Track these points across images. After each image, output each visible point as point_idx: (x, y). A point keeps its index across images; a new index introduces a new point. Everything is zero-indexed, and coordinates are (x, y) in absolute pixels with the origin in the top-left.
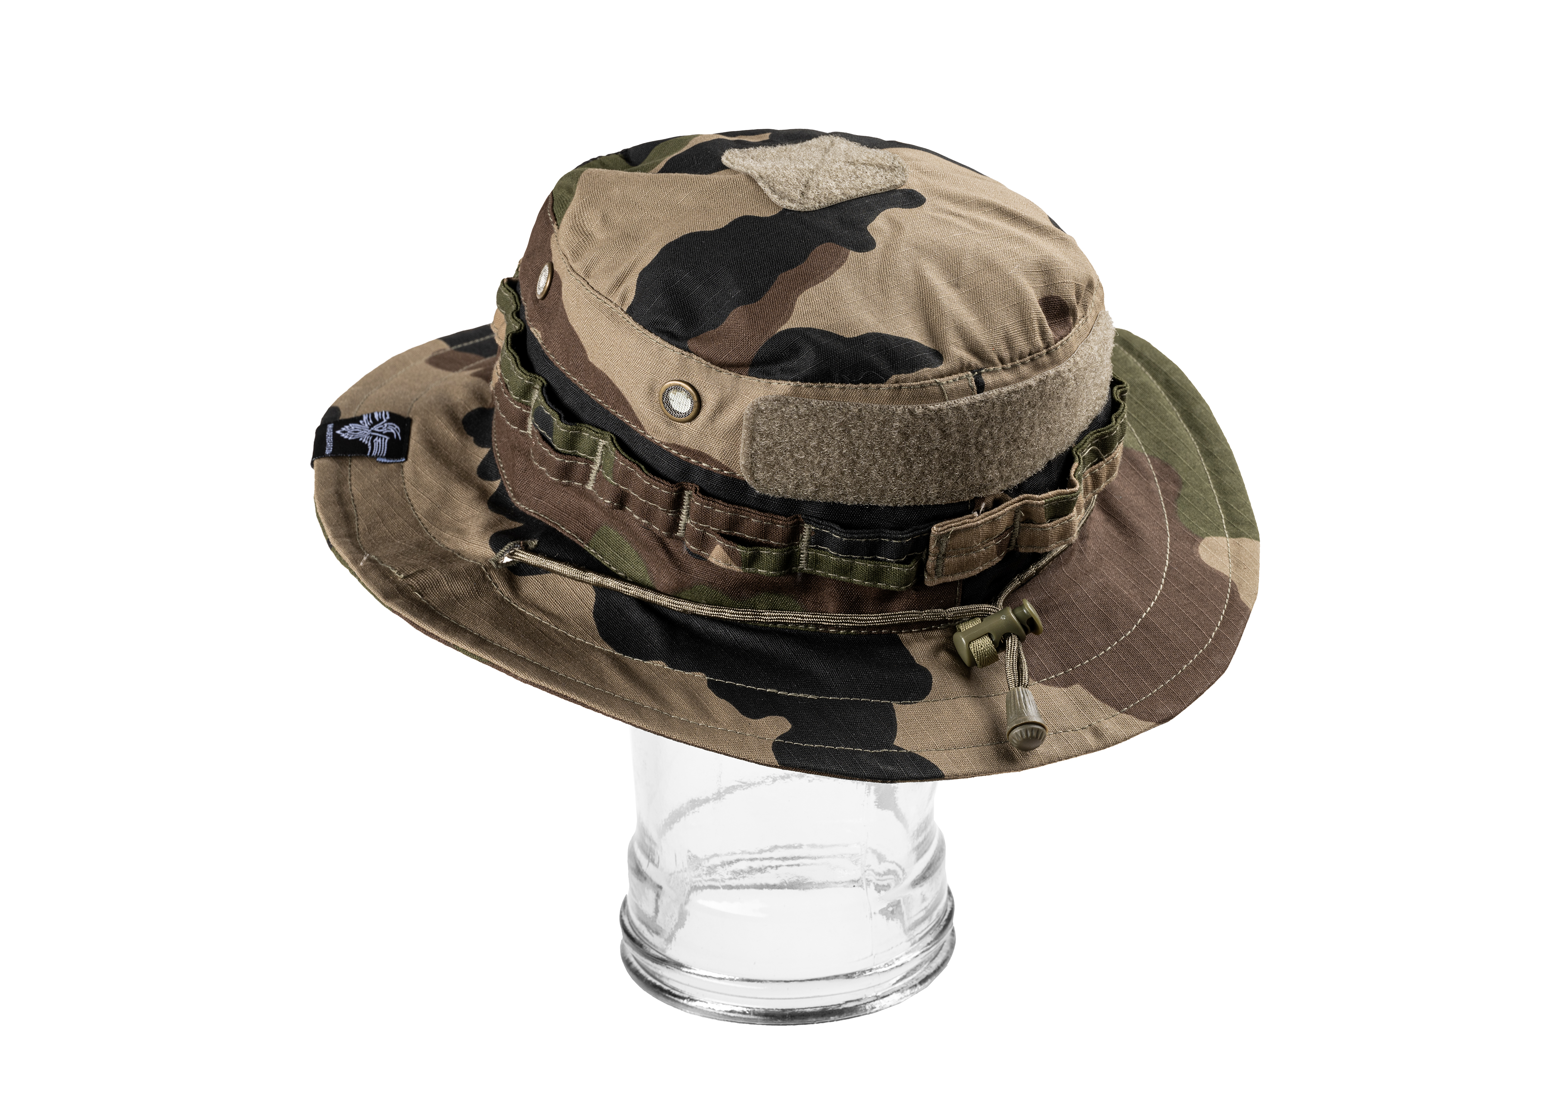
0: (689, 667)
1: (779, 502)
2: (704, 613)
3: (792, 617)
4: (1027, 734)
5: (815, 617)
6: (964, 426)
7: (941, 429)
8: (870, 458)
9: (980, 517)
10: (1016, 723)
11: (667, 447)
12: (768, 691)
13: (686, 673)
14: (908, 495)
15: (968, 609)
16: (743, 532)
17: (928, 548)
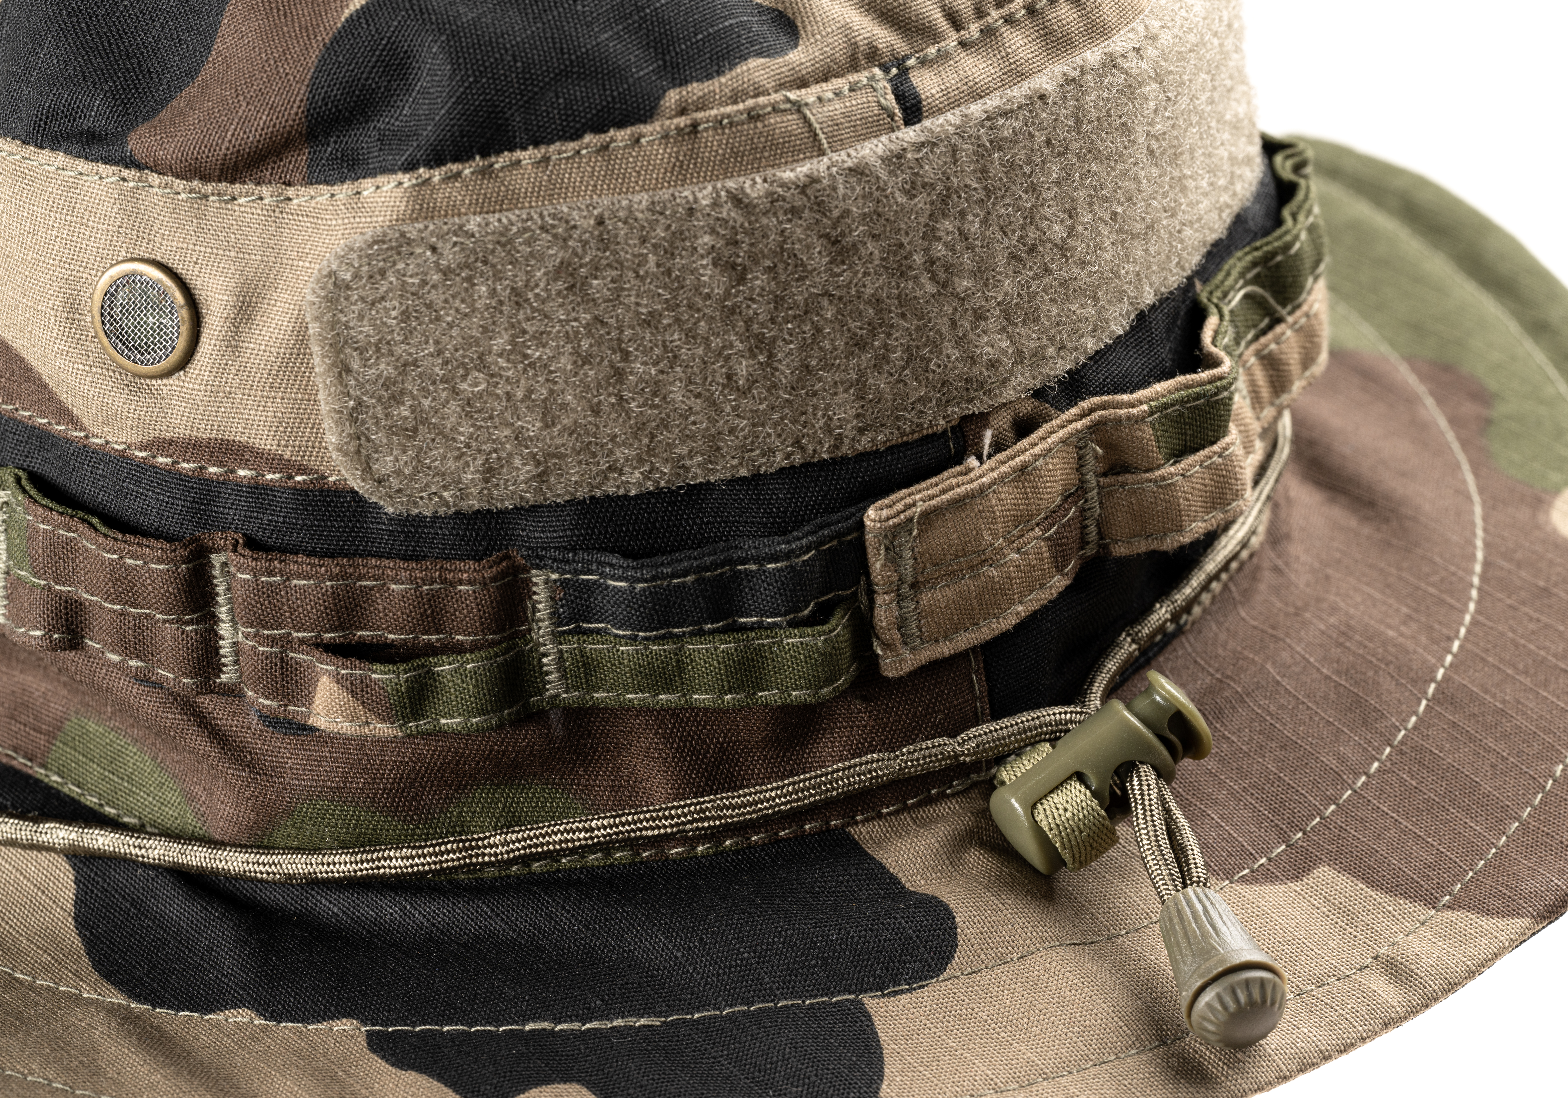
0: (315, 1011)
1: (453, 528)
2: (338, 872)
3: (562, 834)
4: (1237, 1000)
5: (621, 822)
6: (887, 220)
7: (827, 236)
8: (657, 351)
9: (986, 467)
10: (1201, 976)
11: (143, 454)
12: (527, 1028)
13: (310, 1027)
14: (779, 436)
15: (1012, 726)
16: (378, 628)
17: (868, 574)
